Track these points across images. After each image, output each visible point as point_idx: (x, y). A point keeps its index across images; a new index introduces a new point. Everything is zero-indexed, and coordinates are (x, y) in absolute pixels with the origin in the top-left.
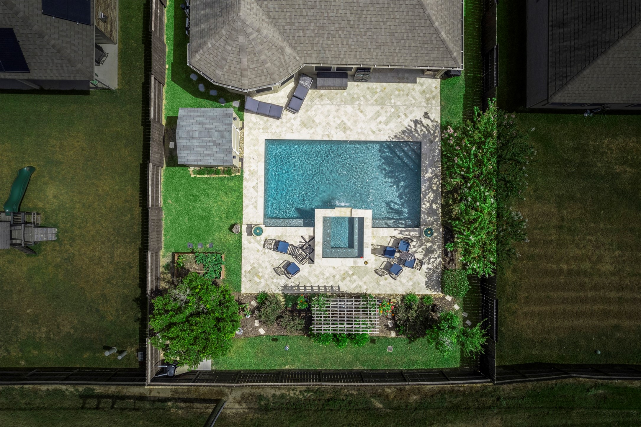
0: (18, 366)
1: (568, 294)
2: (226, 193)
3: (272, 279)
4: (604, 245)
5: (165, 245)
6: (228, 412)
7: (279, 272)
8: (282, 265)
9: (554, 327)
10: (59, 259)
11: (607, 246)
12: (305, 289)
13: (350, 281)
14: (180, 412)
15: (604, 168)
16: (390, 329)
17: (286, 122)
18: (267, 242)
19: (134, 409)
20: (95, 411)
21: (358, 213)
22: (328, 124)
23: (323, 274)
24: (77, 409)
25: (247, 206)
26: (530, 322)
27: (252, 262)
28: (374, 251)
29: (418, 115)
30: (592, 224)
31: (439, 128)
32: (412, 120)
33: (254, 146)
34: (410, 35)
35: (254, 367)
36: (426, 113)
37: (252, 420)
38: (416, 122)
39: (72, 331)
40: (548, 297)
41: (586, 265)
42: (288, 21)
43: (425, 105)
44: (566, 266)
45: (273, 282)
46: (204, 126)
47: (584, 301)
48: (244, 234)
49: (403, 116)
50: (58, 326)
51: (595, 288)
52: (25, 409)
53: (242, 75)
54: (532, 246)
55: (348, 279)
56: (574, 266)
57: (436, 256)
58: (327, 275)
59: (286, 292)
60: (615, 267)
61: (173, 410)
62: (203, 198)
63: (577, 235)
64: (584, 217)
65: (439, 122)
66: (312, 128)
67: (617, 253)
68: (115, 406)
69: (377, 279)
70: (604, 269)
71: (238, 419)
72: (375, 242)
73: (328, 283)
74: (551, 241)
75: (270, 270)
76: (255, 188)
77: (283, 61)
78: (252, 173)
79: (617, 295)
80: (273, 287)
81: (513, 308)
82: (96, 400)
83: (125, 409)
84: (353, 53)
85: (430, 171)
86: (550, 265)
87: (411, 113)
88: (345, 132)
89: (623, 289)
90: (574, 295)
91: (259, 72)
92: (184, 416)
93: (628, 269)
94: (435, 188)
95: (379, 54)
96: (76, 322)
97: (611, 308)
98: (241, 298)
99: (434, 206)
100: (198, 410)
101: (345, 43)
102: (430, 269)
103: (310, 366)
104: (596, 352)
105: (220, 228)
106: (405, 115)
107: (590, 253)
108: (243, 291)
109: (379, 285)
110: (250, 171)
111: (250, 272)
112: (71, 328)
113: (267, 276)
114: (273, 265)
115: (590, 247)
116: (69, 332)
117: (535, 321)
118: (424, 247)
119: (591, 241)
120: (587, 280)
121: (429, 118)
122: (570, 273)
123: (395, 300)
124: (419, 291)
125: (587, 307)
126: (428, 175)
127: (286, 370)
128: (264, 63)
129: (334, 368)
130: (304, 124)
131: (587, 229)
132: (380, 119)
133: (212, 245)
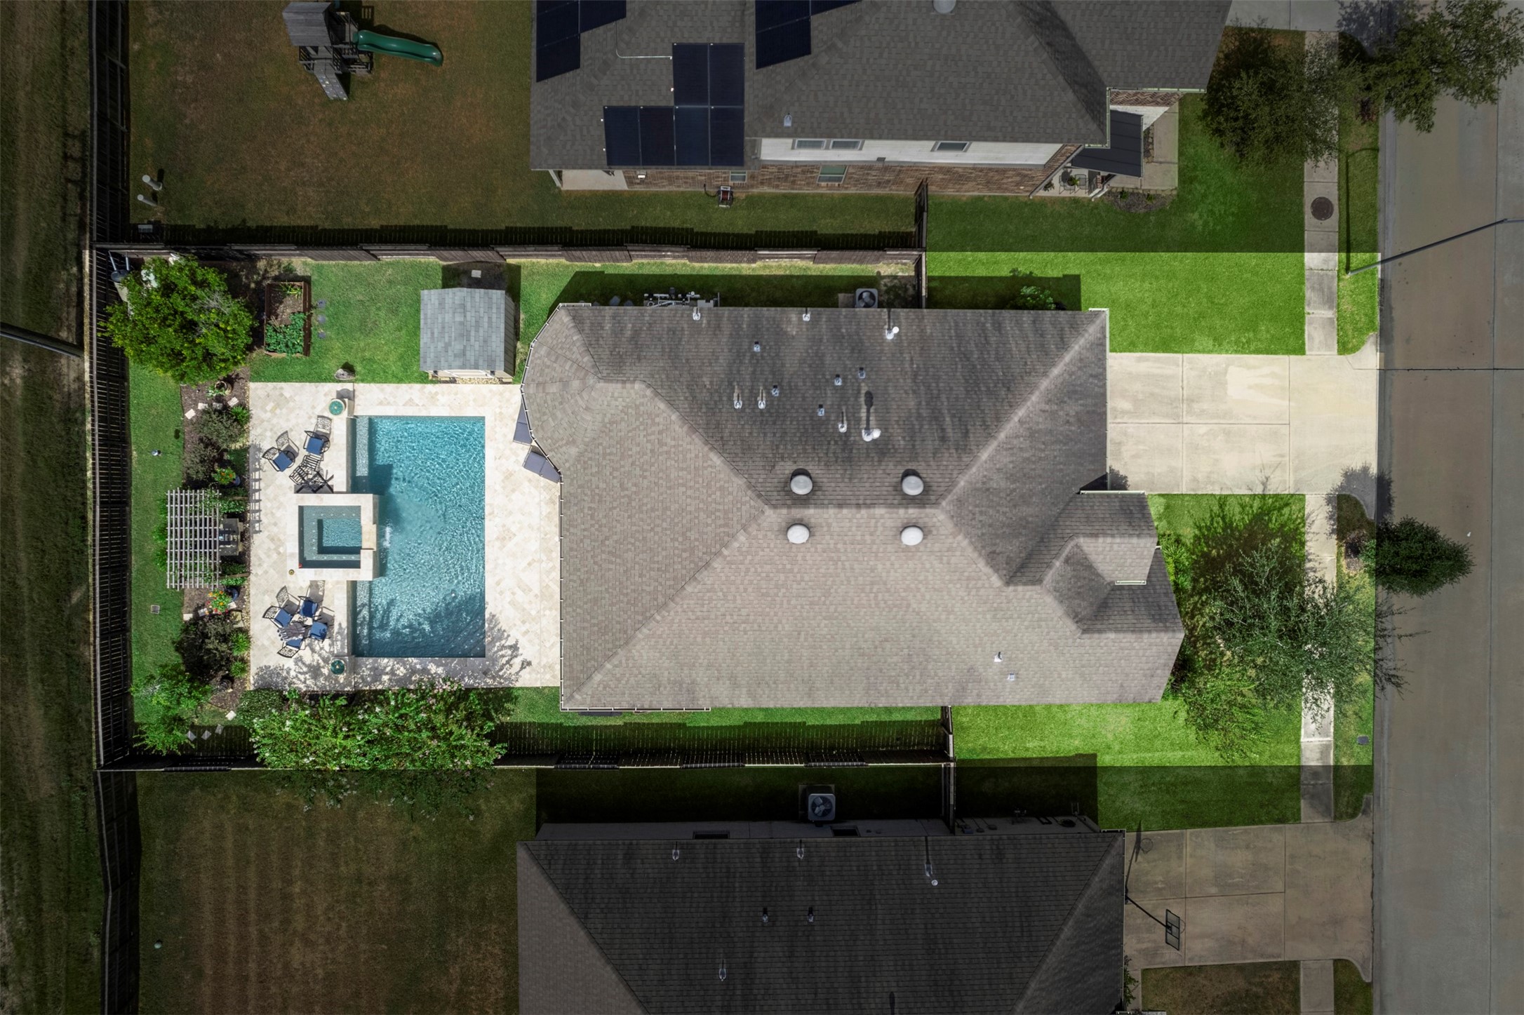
0: (131, 39)
1: (252, 894)
2: (401, 357)
3: (271, 430)
4: (333, 950)
5: (322, 266)
6: (63, 361)
7: (281, 441)
8: (292, 445)
9: (199, 873)
10: (300, 102)
11: (330, 956)
12: (256, 480)
13: (269, 549)
14: (62, 286)
15: (454, 948)
16: (196, 611)
17: (511, 449)
18: (327, 422)
19: (65, 214)
20: (61, 154)
21: (367, 559)
22: (511, 513)
23: (278, 508)
24: (64, 127)
25: (382, 390)
26: (207, 835)
27: (297, 398)
28: (314, 585)
29: (526, 652)
30: (365, 931)
31: (506, 684)
32: (517, 642)
33: (474, 400)
34: (596, 628)
35: (133, 401)
36: (529, 664)
37: (50, 398)
38: (514, 648)
39: (187, 121)
40: (248, 862)
41: (299, 923)
42: (608, 451)
43: (542, 664)
44: (297, 890)
45: (266, 430)
46: (473, 329)
47: (242, 920)
48: (339, 387)
49: (524, 629)
50: (196, 100)
51: (263, 939)
52: (63, 46)
53: (538, 384)
54: (328, 835)
55: (273, 546)
56: (299, 903)
57: (308, 682)
58: (278, 514)
59: (251, 450)
60: (297, 970)
61: (64, 275)
62: (395, 323)
63: (347, 907)
64: (377, 917)
65: (518, 685)
66: (504, 488)
67: (320, 972)
68: (70, 185)
69: (272, 591)
70: (294, 951)
71: (52, 377)
72: (328, 586)
73: (266, 515)
74: (337, 866)
75: (285, 426)
76: (410, 402)
77: (560, 443)
78: (433, 397)
79: (252, 974)
80: (259, 431)
81: (230, 806)
82: (80, 155)
83: (65, 199)
84: (575, 546)
85: (440, 670)
86: (299, 864)
87: (530, 641)
88: (498, 538)
89: (261, 982)
90: (252, 905)
91: (544, 410)
92: (55, 291)
93: (293, 990)
94: (413, 678)
95: (575, 585)
96: (203, 127)
97: (231, 965)
98: (242, 381)
99: (385, 678)
100: (65, 314)
101: (586, 533)
102: (288, 673)
103: (136, 488)
104: (159, 941)
105: (347, 349)
106: (527, 632)
107: (319, 929)
108: (252, 385)
109: (264, 593)
110: (437, 393)
111: (282, 395)
112: (192, 120)
113: (275, 421)
114: (292, 430)
115: (328, 928)
116: (185, 116)
117: (209, 843)
118: (322, 664)
119: (338, 929)
120: (276, 924)
121: (522, 668)
122: (286, 897)
123: (239, 618)
124: (254, 656)
125: (231, 924)
126: (433, 668)
127: (131, 452)
128: (554, 416)
129: (134, 526)
130: (509, 476)
131: (357, 923)
132: (519, 592)
133: (321, 337)
